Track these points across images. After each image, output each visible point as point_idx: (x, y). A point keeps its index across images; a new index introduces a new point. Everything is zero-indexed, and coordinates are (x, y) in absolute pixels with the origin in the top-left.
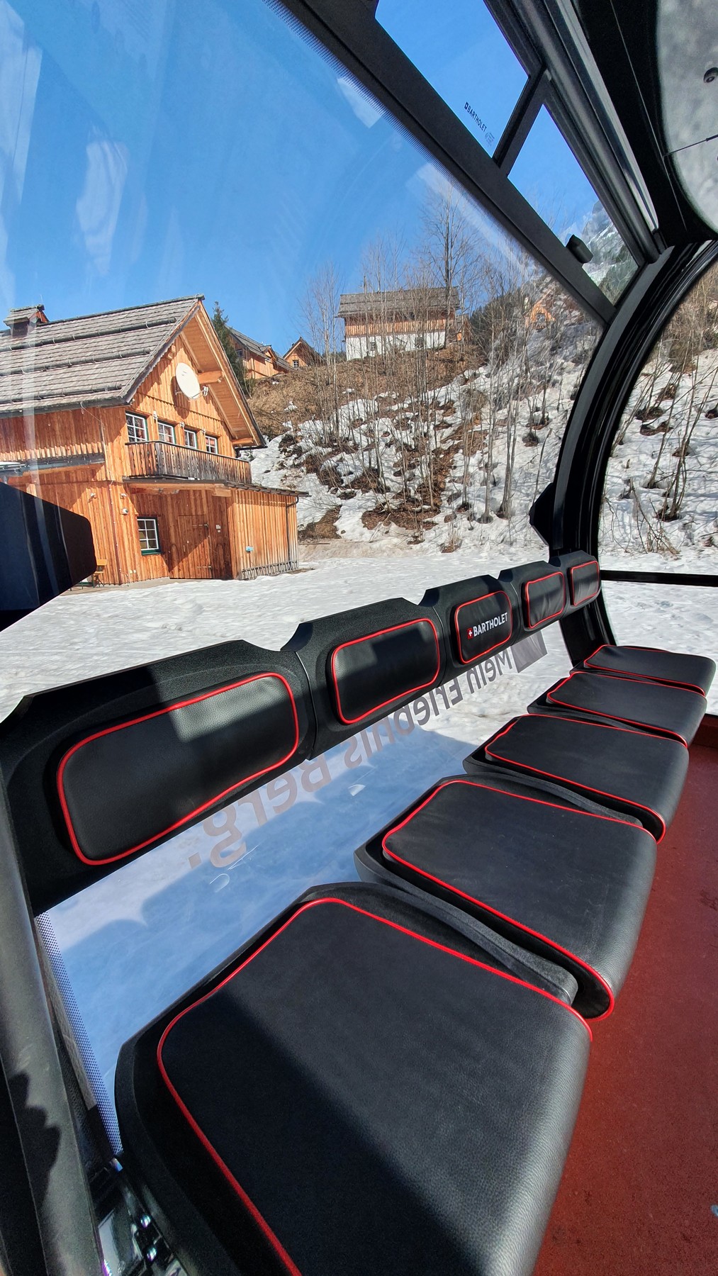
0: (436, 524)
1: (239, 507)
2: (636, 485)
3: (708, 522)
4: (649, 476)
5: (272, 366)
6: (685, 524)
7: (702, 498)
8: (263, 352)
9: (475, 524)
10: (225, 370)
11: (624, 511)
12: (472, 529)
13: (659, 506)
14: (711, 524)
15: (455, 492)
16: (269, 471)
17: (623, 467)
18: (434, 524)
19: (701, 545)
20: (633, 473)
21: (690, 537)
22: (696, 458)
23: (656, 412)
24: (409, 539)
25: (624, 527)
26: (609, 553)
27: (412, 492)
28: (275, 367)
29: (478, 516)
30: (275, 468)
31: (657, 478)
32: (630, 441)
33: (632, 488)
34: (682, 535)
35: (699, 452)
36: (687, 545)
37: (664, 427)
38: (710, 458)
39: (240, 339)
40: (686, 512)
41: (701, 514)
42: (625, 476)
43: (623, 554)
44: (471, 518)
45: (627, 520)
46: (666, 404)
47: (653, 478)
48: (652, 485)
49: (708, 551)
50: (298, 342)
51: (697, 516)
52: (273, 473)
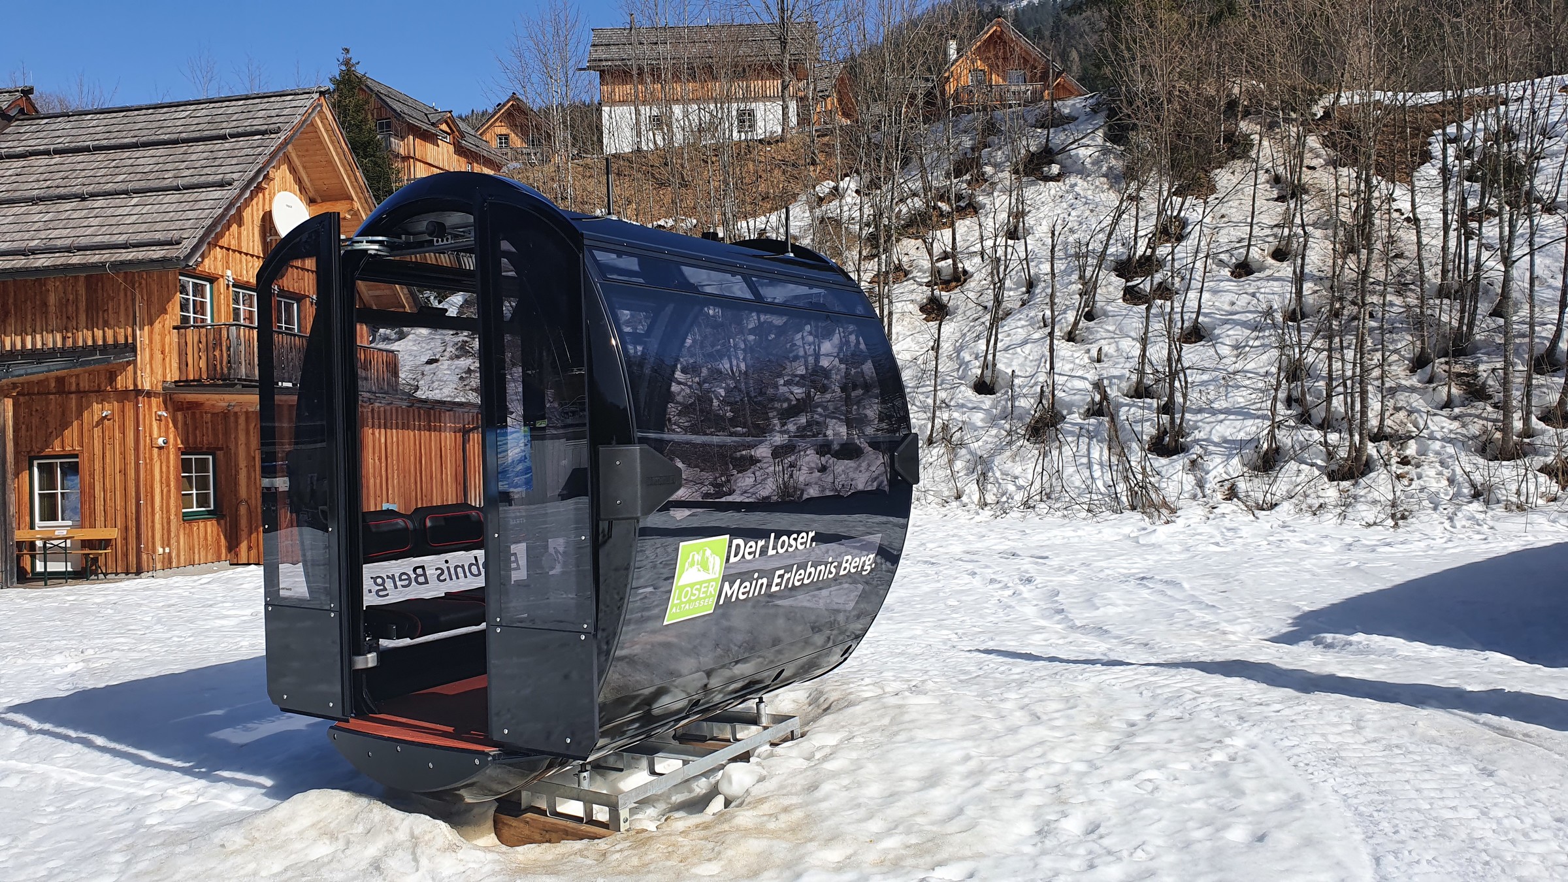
0: (759, 461)
2: (1113, 393)
3: (1229, 457)
4: (1134, 377)
6: (1193, 462)
7: (1222, 417)
8: (433, 124)
11: (1091, 438)
13: (1149, 430)
14: (1235, 461)
16: (436, 361)
17: (1092, 360)
18: (754, 461)
19: (1219, 496)
20: (1109, 369)
21: (1201, 484)
22: (1214, 345)
23: (1148, 265)
24: (705, 489)
25: (1089, 466)
26: (1059, 514)
31: (1149, 380)
32: (1105, 314)
33: (1105, 397)
34: (1189, 480)
35: (1219, 337)
36: (1194, 497)
37: (1165, 291)
38: (1236, 347)
39: (388, 100)
40: (1196, 441)
41: (1216, 444)
42: (1092, 376)
43: (1084, 514)
45: (1095, 454)
46: (1163, 250)
47: (1140, 382)
48: (1140, 392)
49: (1226, 507)
50: (508, 101)
51: (1211, 448)
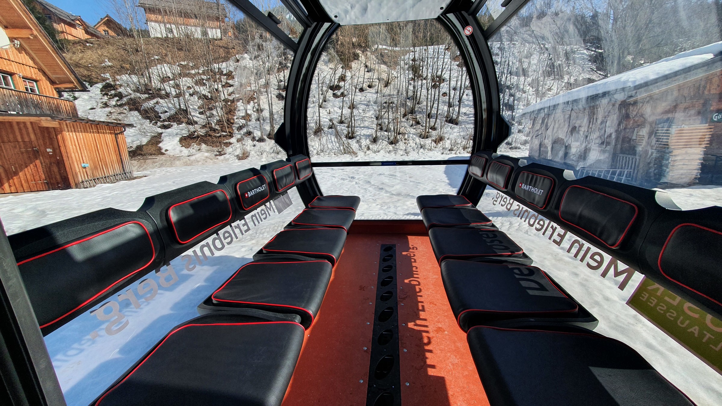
0: (232, 144)
1: (69, 135)
2: (335, 122)
3: (366, 139)
4: (340, 118)
5: (84, 31)
6: (358, 140)
7: (363, 129)
8: (72, 20)
9: (255, 142)
10: (35, 29)
11: (331, 135)
12: (254, 146)
13: (345, 132)
14: (368, 140)
15: (241, 125)
16: (94, 109)
17: (327, 113)
18: (230, 144)
19: (365, 149)
20: (333, 117)
21: (360, 146)
22: (358, 110)
23: (338, 87)
24: (215, 153)
25: (332, 142)
26: (327, 156)
27: (213, 125)
28: (87, 32)
29: (257, 139)
30: (99, 106)
31: (343, 119)
32: (329, 100)
33: (333, 124)
34: (357, 145)
35: (358, 108)
36: (360, 150)
37: (343, 95)
38: (363, 110)
39: (47, 6)
40: (357, 135)
41: (363, 136)
42: (329, 118)
43: (334, 156)
44: (254, 139)
45: (333, 139)
46: (342, 84)
47: (341, 119)
48: (341, 122)
49: (368, 152)
50: (105, 17)
51: (362, 137)
52: (98, 110)
